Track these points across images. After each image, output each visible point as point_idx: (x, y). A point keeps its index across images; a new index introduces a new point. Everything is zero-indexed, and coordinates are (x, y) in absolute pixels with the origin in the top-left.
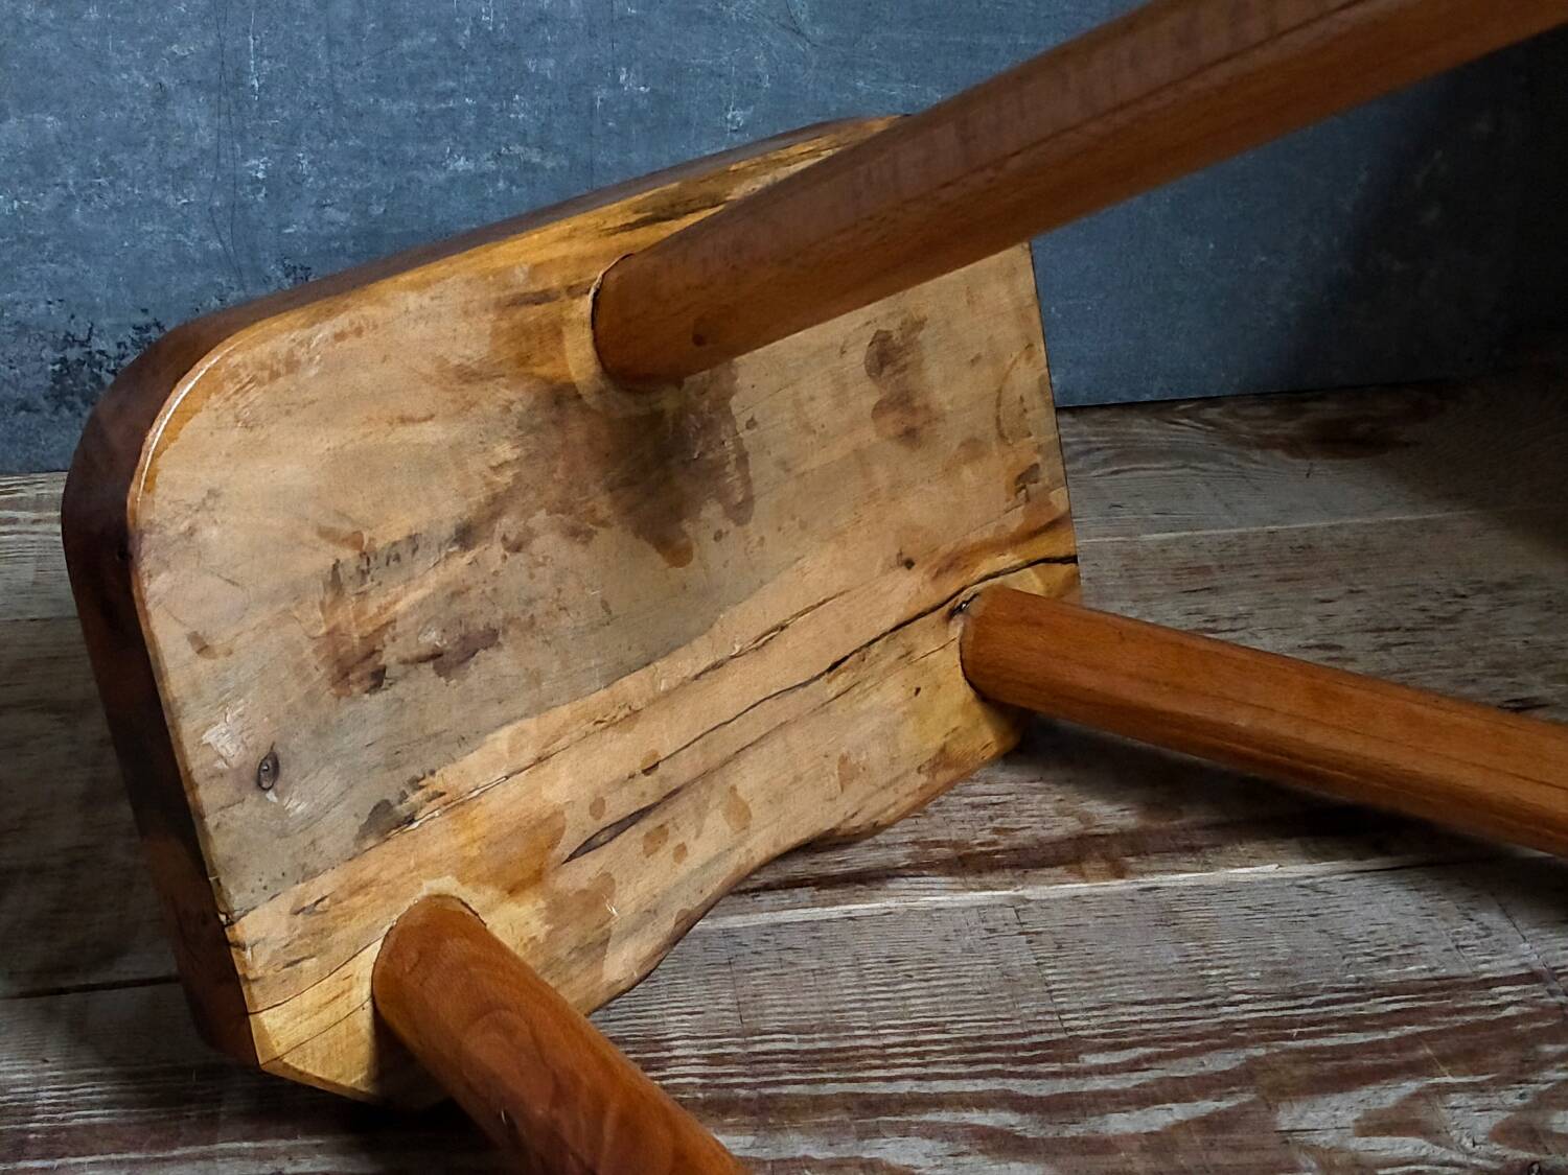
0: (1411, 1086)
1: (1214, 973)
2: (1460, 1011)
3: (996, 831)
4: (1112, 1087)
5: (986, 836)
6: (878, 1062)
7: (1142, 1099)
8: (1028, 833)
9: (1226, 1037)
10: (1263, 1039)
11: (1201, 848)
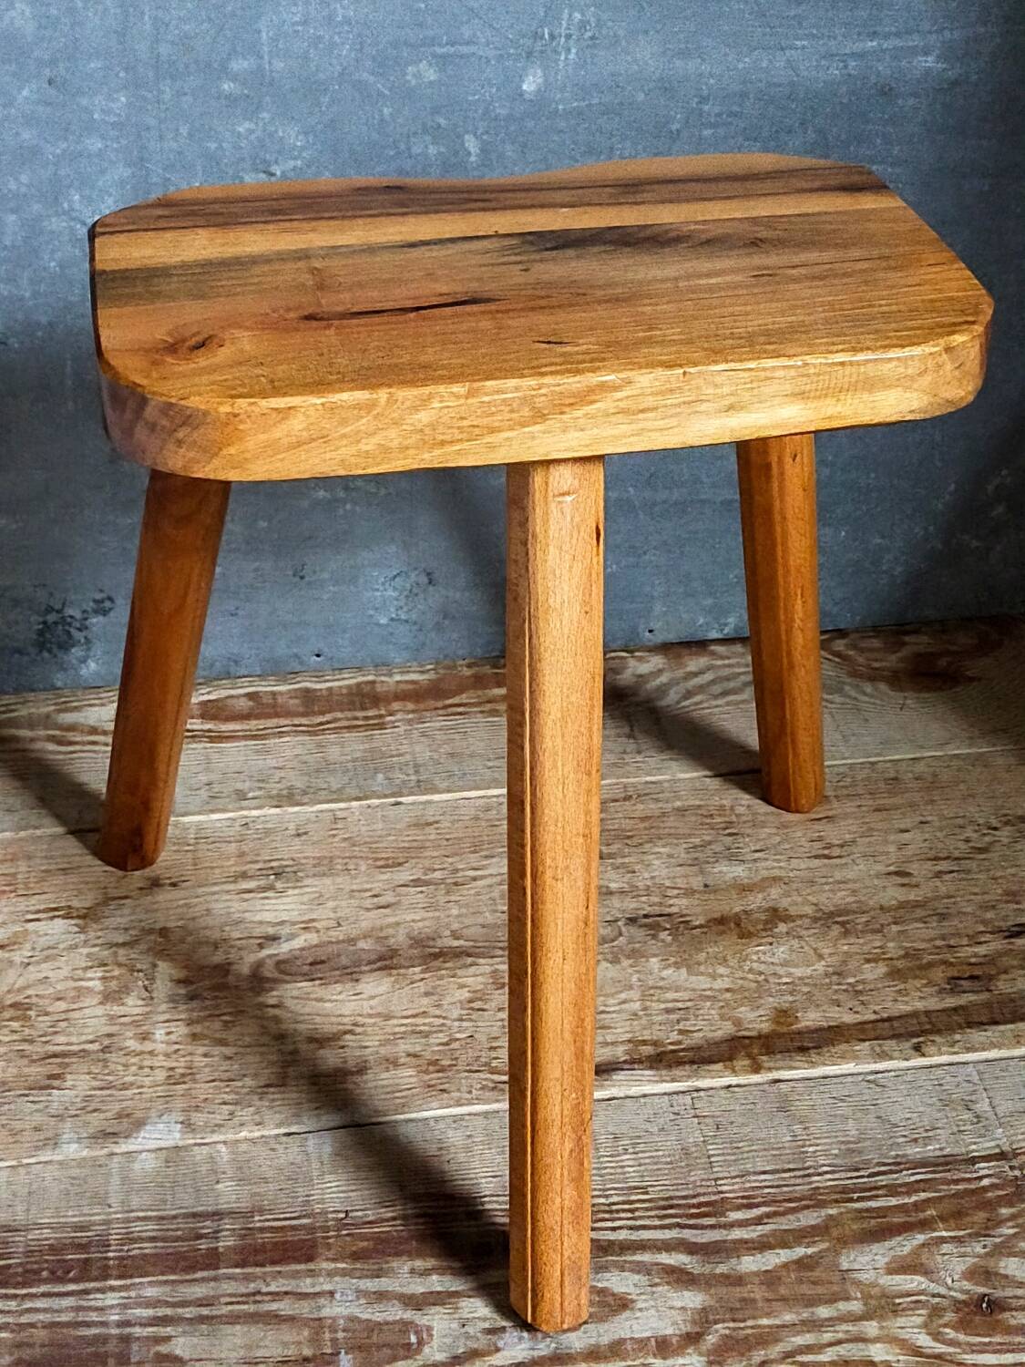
0: (921, 1238)
1: (811, 1149)
2: (957, 1182)
3: (681, 1032)
4: (746, 1236)
5: (674, 1036)
6: (607, 1216)
7: (762, 1246)
8: (701, 1034)
9: (815, 1200)
10: (837, 1201)
11: (808, 1049)
